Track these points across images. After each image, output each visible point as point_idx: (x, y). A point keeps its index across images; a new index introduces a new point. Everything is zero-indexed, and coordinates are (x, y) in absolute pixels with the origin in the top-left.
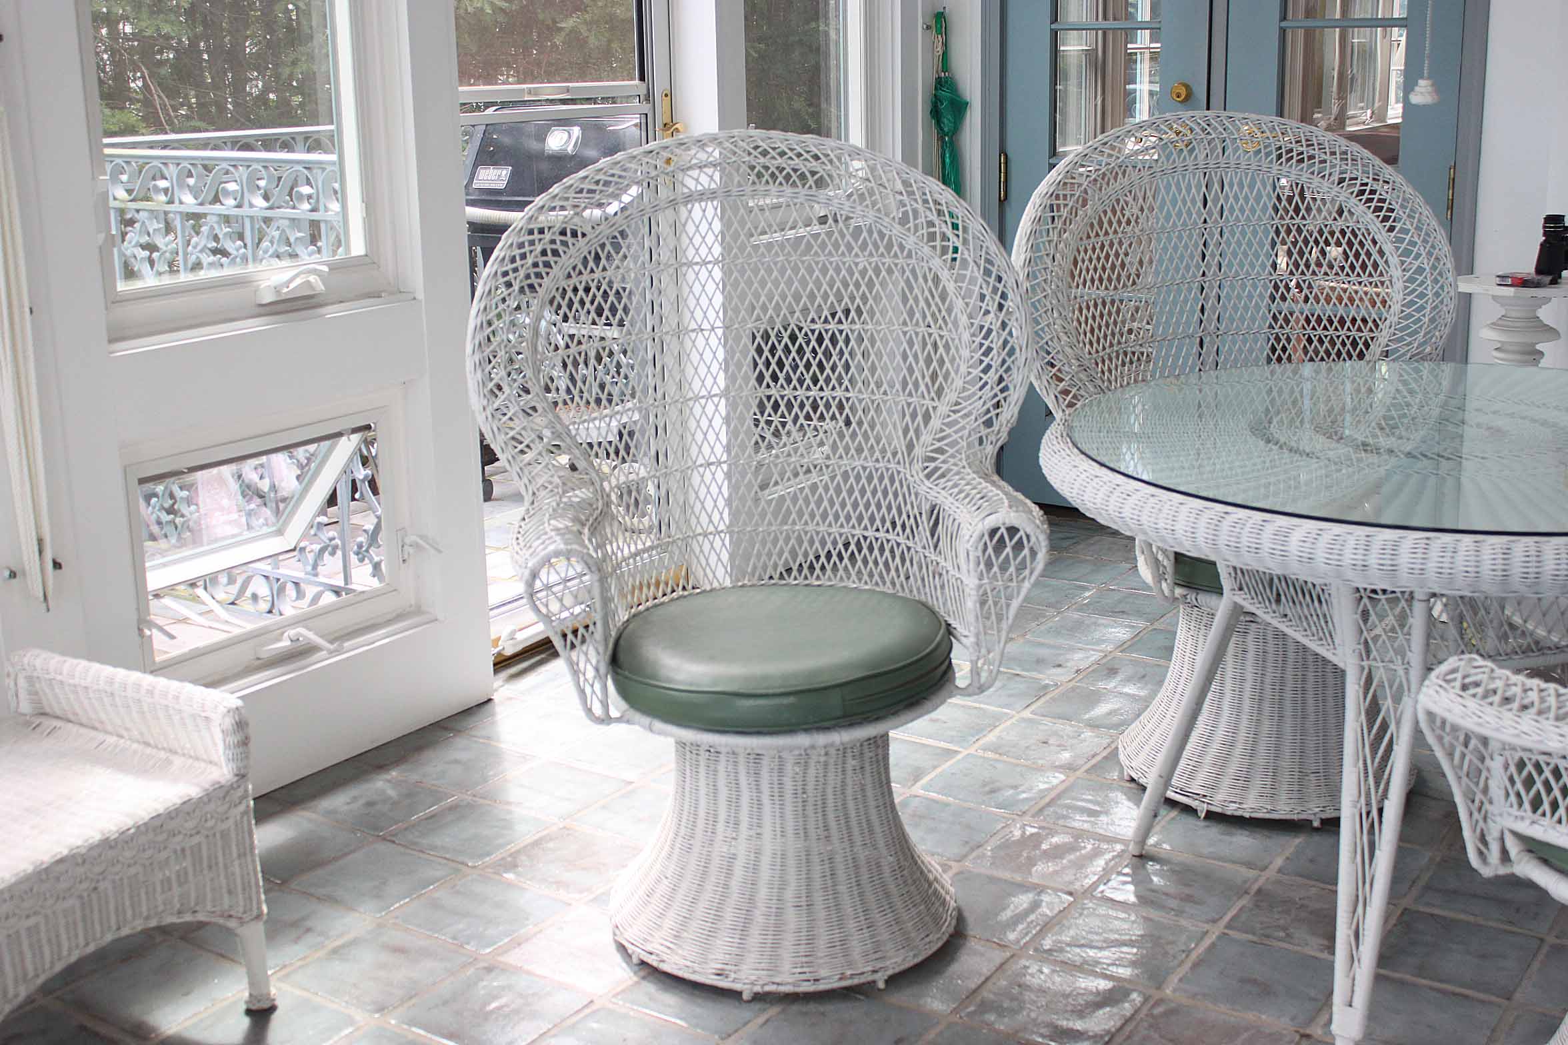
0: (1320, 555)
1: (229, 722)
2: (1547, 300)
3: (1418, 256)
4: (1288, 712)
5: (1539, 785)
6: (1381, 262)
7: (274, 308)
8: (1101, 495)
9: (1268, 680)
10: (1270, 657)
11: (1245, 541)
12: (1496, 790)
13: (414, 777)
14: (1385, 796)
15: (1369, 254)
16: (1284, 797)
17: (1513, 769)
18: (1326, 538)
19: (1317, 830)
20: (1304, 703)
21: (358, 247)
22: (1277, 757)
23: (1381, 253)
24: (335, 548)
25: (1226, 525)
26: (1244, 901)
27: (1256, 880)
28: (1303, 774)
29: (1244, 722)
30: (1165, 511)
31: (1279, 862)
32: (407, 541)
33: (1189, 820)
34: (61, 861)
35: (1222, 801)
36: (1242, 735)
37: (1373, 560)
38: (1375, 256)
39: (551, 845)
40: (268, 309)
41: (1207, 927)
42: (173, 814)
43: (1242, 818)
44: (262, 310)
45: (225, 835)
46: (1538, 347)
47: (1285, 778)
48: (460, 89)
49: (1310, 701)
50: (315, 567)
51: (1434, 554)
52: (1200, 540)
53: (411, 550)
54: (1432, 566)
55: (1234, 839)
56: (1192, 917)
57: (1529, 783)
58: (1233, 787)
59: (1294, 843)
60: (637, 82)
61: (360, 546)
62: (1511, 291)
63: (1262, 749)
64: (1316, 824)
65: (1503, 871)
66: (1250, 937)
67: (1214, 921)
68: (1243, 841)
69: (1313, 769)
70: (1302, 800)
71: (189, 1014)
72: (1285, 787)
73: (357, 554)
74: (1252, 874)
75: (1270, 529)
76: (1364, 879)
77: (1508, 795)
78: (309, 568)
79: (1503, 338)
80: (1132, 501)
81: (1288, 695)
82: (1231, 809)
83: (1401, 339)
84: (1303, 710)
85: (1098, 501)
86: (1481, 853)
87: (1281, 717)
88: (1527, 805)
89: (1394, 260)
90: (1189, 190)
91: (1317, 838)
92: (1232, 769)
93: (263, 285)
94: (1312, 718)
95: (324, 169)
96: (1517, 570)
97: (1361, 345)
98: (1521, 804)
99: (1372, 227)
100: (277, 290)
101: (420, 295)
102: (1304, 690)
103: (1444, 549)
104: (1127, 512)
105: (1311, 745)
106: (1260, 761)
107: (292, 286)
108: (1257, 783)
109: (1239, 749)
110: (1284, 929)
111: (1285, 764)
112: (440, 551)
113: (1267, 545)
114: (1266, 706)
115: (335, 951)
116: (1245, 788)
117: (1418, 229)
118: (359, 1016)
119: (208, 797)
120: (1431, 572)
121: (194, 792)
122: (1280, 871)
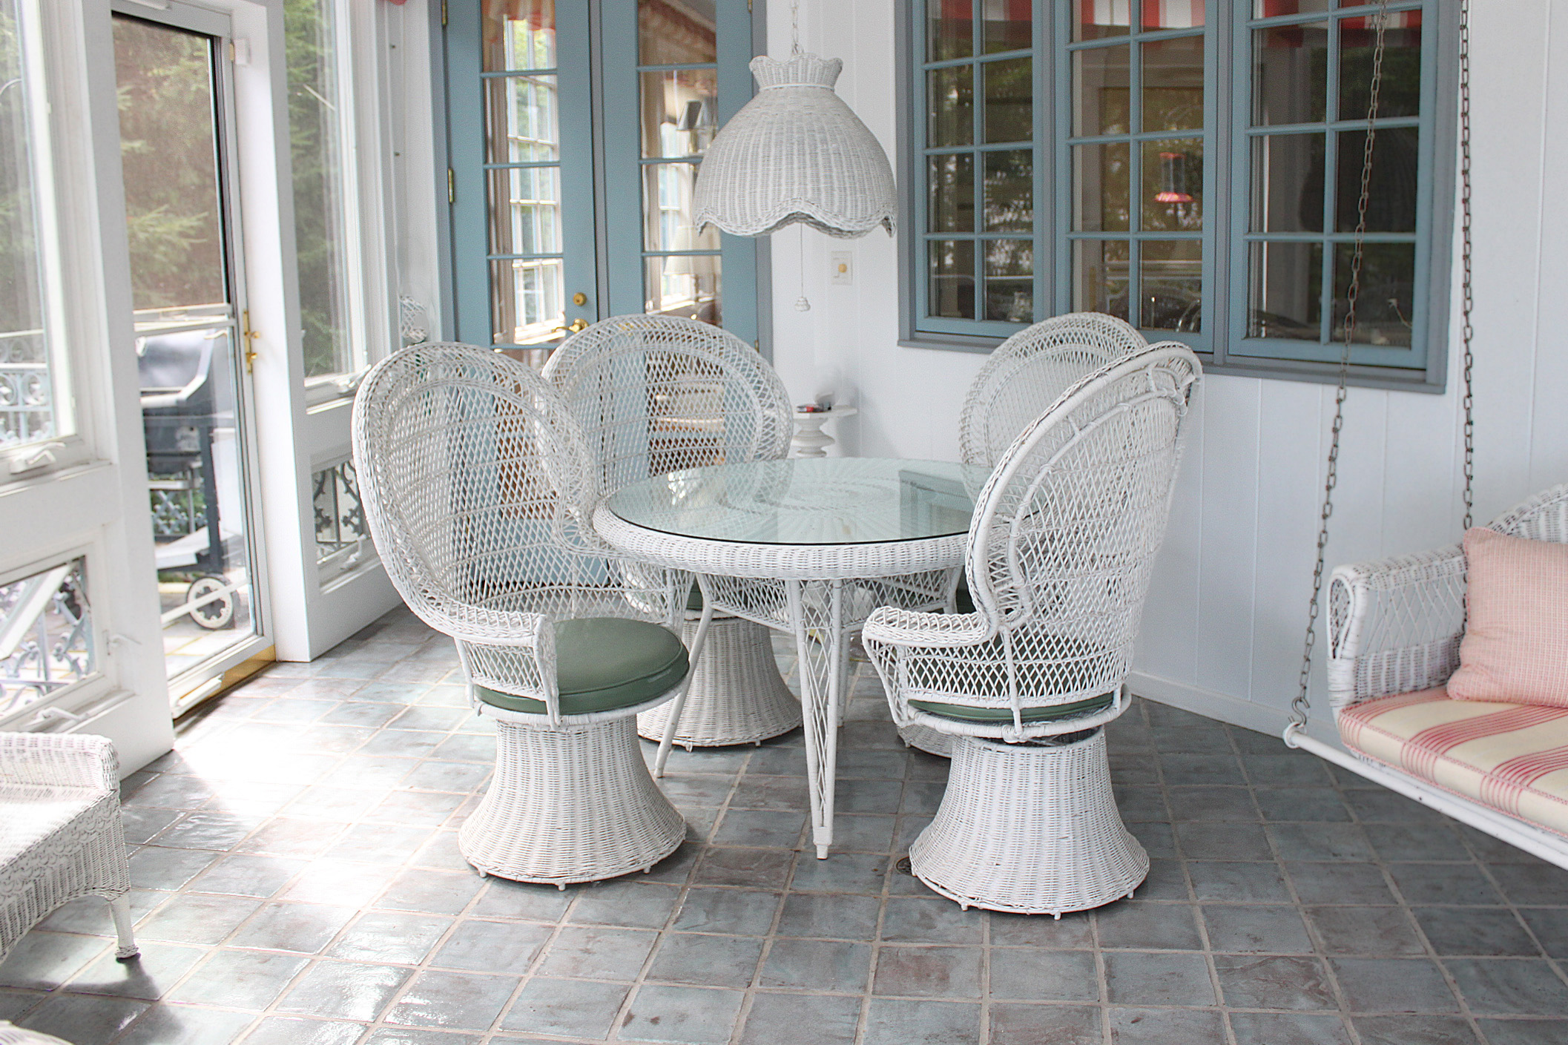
0: (795, 564)
1: (106, 754)
2: (826, 420)
3: (769, 397)
4: (733, 679)
5: (926, 671)
6: (747, 402)
7: (26, 475)
8: (654, 545)
9: (719, 660)
10: (719, 646)
11: (751, 561)
12: (903, 680)
13: (147, 805)
14: (827, 703)
15: (740, 397)
16: (737, 730)
17: (911, 665)
18: (797, 554)
19: (758, 747)
20: (741, 671)
21: (67, 428)
22: (729, 707)
23: (747, 396)
24: (36, 653)
25: (738, 553)
26: (733, 791)
27: (735, 778)
28: (746, 715)
29: (708, 689)
30: (699, 550)
31: (744, 768)
32: (112, 638)
33: (682, 754)
34: (22, 857)
35: (701, 738)
36: (707, 696)
37: (824, 563)
38: (744, 398)
39: (275, 830)
40: (20, 476)
41: (718, 807)
42: (80, 819)
43: (714, 747)
44: (14, 477)
45: (108, 831)
46: (823, 449)
47: (736, 718)
48: (136, 312)
49: (745, 671)
50: (16, 671)
51: (856, 556)
52: (723, 564)
53: (115, 645)
54: (856, 562)
55: (712, 760)
56: (707, 804)
57: (920, 671)
58: (706, 729)
59: (749, 756)
60: (225, 304)
61: (59, 650)
62: (807, 416)
63: (720, 702)
64: (758, 744)
65: (910, 723)
66: (745, 808)
67: (721, 804)
68: (718, 760)
69: (751, 711)
70: (748, 730)
71: (75, 969)
72: (737, 724)
73: (56, 655)
74: (732, 776)
75: (764, 553)
76: (821, 750)
77: (909, 681)
78: (12, 672)
79: (803, 444)
80: (675, 547)
81: (732, 668)
82: (707, 743)
83: (765, 448)
84: (741, 676)
85: (653, 549)
86: (899, 715)
87: (729, 682)
88: (920, 684)
89: (755, 400)
90: (632, 363)
91: (759, 752)
92: (704, 718)
93: (15, 459)
94: (747, 680)
95: (22, 375)
96: (899, 560)
97: (741, 453)
98: (917, 683)
99: (740, 381)
100: (26, 462)
101: (116, 460)
102: (740, 663)
103: (861, 553)
104: (674, 554)
105: (748, 697)
106: (720, 710)
107: (36, 459)
108: (720, 724)
109: (706, 705)
110: (762, 801)
111: (735, 710)
112: (139, 643)
113: (764, 562)
114: (720, 676)
115: (160, 915)
116: (713, 729)
117: (768, 380)
118: (204, 947)
119: (98, 807)
120: (855, 568)
121: (91, 804)
122: (747, 772)
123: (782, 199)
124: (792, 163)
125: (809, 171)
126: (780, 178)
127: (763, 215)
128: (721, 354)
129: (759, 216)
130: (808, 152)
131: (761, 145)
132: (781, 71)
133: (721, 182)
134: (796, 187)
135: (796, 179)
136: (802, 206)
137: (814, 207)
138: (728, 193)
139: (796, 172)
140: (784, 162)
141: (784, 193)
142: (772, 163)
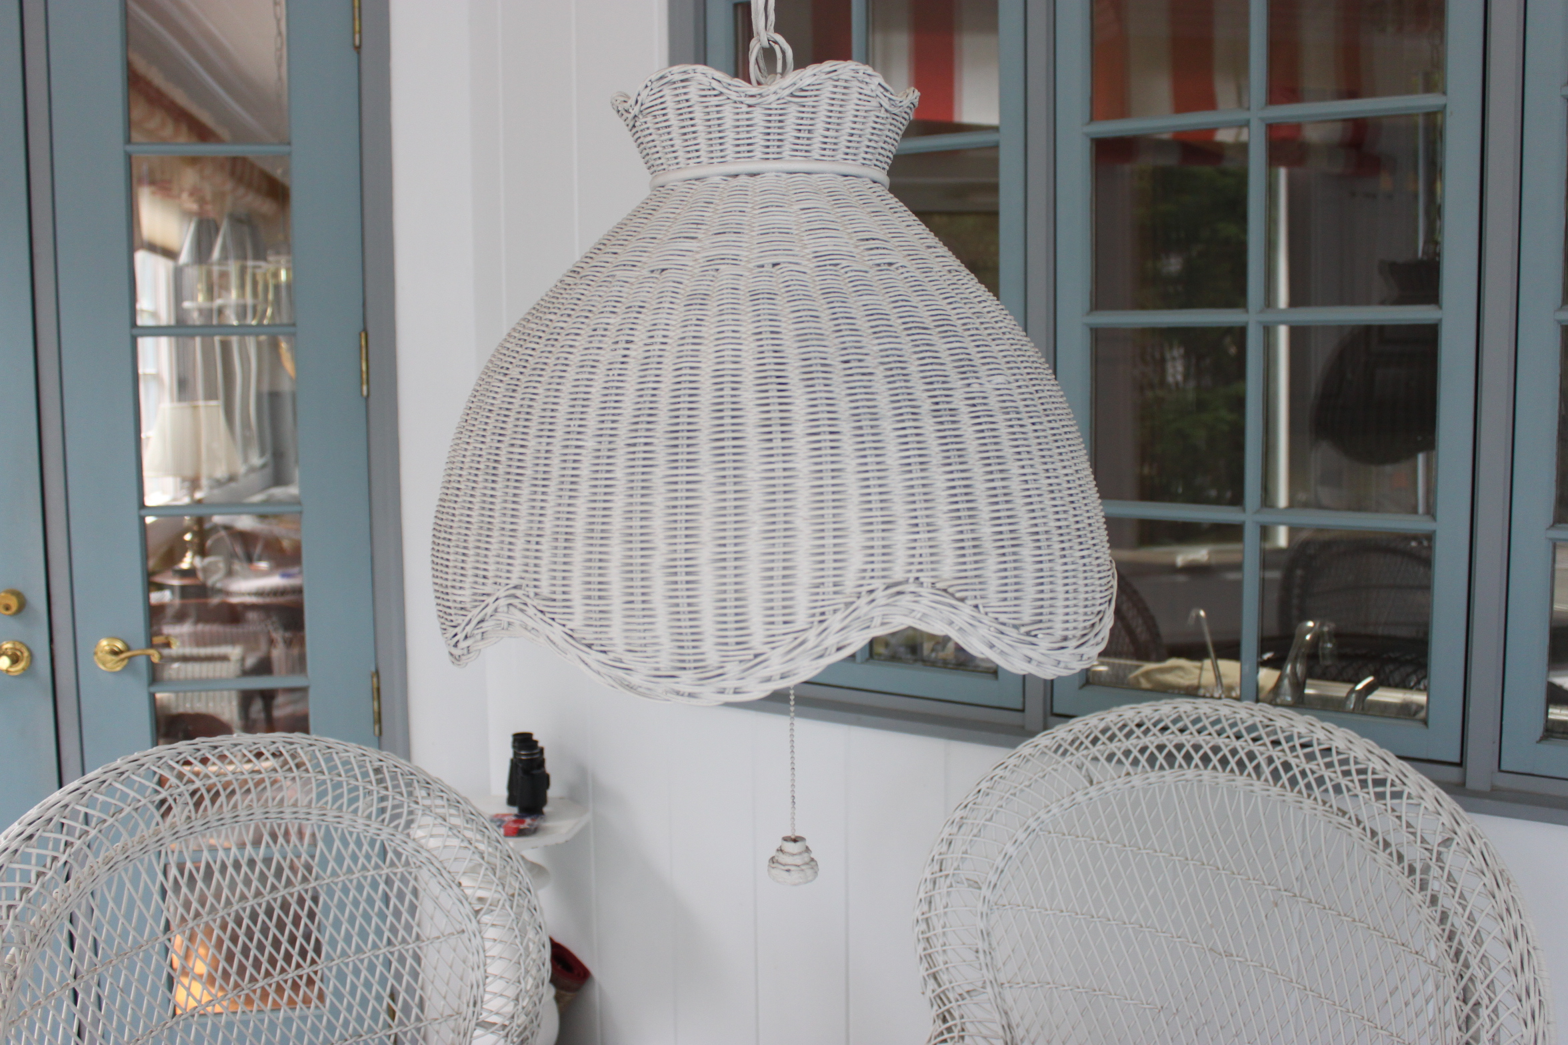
123: (850, 580)
124: (879, 451)
125: (938, 478)
126: (838, 504)
127: (771, 640)
128: (383, 810)
129: (757, 640)
130: (926, 406)
131: (749, 377)
132: (758, 115)
133: (582, 507)
134: (900, 537)
135: (899, 508)
136: (919, 609)
137: (966, 609)
138: (616, 551)
139: (896, 483)
140: (848, 444)
141: (856, 560)
142: (801, 445)
